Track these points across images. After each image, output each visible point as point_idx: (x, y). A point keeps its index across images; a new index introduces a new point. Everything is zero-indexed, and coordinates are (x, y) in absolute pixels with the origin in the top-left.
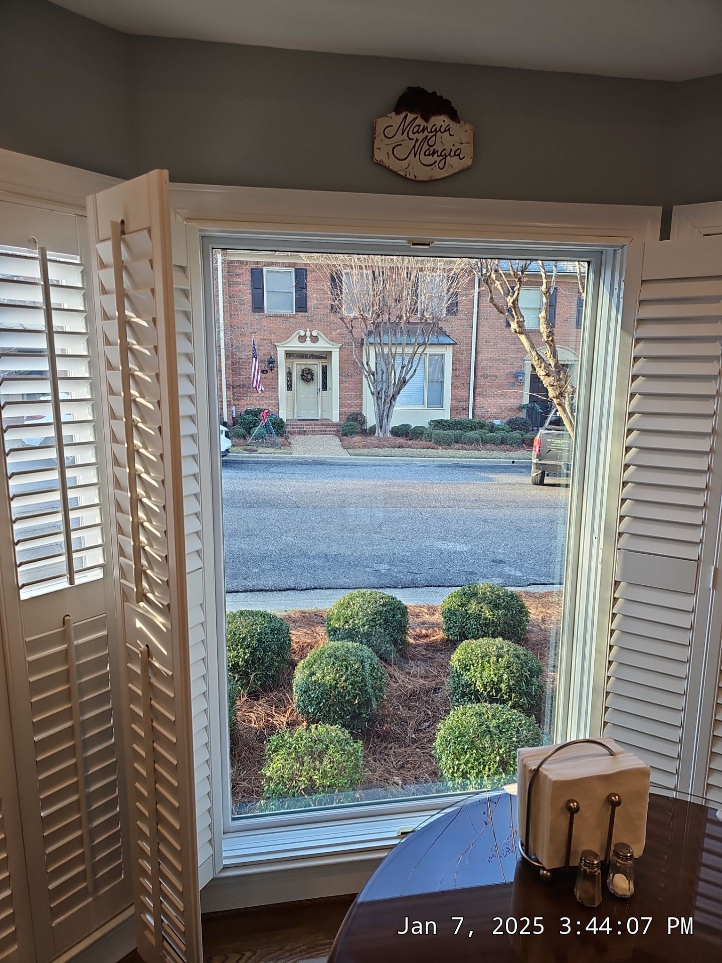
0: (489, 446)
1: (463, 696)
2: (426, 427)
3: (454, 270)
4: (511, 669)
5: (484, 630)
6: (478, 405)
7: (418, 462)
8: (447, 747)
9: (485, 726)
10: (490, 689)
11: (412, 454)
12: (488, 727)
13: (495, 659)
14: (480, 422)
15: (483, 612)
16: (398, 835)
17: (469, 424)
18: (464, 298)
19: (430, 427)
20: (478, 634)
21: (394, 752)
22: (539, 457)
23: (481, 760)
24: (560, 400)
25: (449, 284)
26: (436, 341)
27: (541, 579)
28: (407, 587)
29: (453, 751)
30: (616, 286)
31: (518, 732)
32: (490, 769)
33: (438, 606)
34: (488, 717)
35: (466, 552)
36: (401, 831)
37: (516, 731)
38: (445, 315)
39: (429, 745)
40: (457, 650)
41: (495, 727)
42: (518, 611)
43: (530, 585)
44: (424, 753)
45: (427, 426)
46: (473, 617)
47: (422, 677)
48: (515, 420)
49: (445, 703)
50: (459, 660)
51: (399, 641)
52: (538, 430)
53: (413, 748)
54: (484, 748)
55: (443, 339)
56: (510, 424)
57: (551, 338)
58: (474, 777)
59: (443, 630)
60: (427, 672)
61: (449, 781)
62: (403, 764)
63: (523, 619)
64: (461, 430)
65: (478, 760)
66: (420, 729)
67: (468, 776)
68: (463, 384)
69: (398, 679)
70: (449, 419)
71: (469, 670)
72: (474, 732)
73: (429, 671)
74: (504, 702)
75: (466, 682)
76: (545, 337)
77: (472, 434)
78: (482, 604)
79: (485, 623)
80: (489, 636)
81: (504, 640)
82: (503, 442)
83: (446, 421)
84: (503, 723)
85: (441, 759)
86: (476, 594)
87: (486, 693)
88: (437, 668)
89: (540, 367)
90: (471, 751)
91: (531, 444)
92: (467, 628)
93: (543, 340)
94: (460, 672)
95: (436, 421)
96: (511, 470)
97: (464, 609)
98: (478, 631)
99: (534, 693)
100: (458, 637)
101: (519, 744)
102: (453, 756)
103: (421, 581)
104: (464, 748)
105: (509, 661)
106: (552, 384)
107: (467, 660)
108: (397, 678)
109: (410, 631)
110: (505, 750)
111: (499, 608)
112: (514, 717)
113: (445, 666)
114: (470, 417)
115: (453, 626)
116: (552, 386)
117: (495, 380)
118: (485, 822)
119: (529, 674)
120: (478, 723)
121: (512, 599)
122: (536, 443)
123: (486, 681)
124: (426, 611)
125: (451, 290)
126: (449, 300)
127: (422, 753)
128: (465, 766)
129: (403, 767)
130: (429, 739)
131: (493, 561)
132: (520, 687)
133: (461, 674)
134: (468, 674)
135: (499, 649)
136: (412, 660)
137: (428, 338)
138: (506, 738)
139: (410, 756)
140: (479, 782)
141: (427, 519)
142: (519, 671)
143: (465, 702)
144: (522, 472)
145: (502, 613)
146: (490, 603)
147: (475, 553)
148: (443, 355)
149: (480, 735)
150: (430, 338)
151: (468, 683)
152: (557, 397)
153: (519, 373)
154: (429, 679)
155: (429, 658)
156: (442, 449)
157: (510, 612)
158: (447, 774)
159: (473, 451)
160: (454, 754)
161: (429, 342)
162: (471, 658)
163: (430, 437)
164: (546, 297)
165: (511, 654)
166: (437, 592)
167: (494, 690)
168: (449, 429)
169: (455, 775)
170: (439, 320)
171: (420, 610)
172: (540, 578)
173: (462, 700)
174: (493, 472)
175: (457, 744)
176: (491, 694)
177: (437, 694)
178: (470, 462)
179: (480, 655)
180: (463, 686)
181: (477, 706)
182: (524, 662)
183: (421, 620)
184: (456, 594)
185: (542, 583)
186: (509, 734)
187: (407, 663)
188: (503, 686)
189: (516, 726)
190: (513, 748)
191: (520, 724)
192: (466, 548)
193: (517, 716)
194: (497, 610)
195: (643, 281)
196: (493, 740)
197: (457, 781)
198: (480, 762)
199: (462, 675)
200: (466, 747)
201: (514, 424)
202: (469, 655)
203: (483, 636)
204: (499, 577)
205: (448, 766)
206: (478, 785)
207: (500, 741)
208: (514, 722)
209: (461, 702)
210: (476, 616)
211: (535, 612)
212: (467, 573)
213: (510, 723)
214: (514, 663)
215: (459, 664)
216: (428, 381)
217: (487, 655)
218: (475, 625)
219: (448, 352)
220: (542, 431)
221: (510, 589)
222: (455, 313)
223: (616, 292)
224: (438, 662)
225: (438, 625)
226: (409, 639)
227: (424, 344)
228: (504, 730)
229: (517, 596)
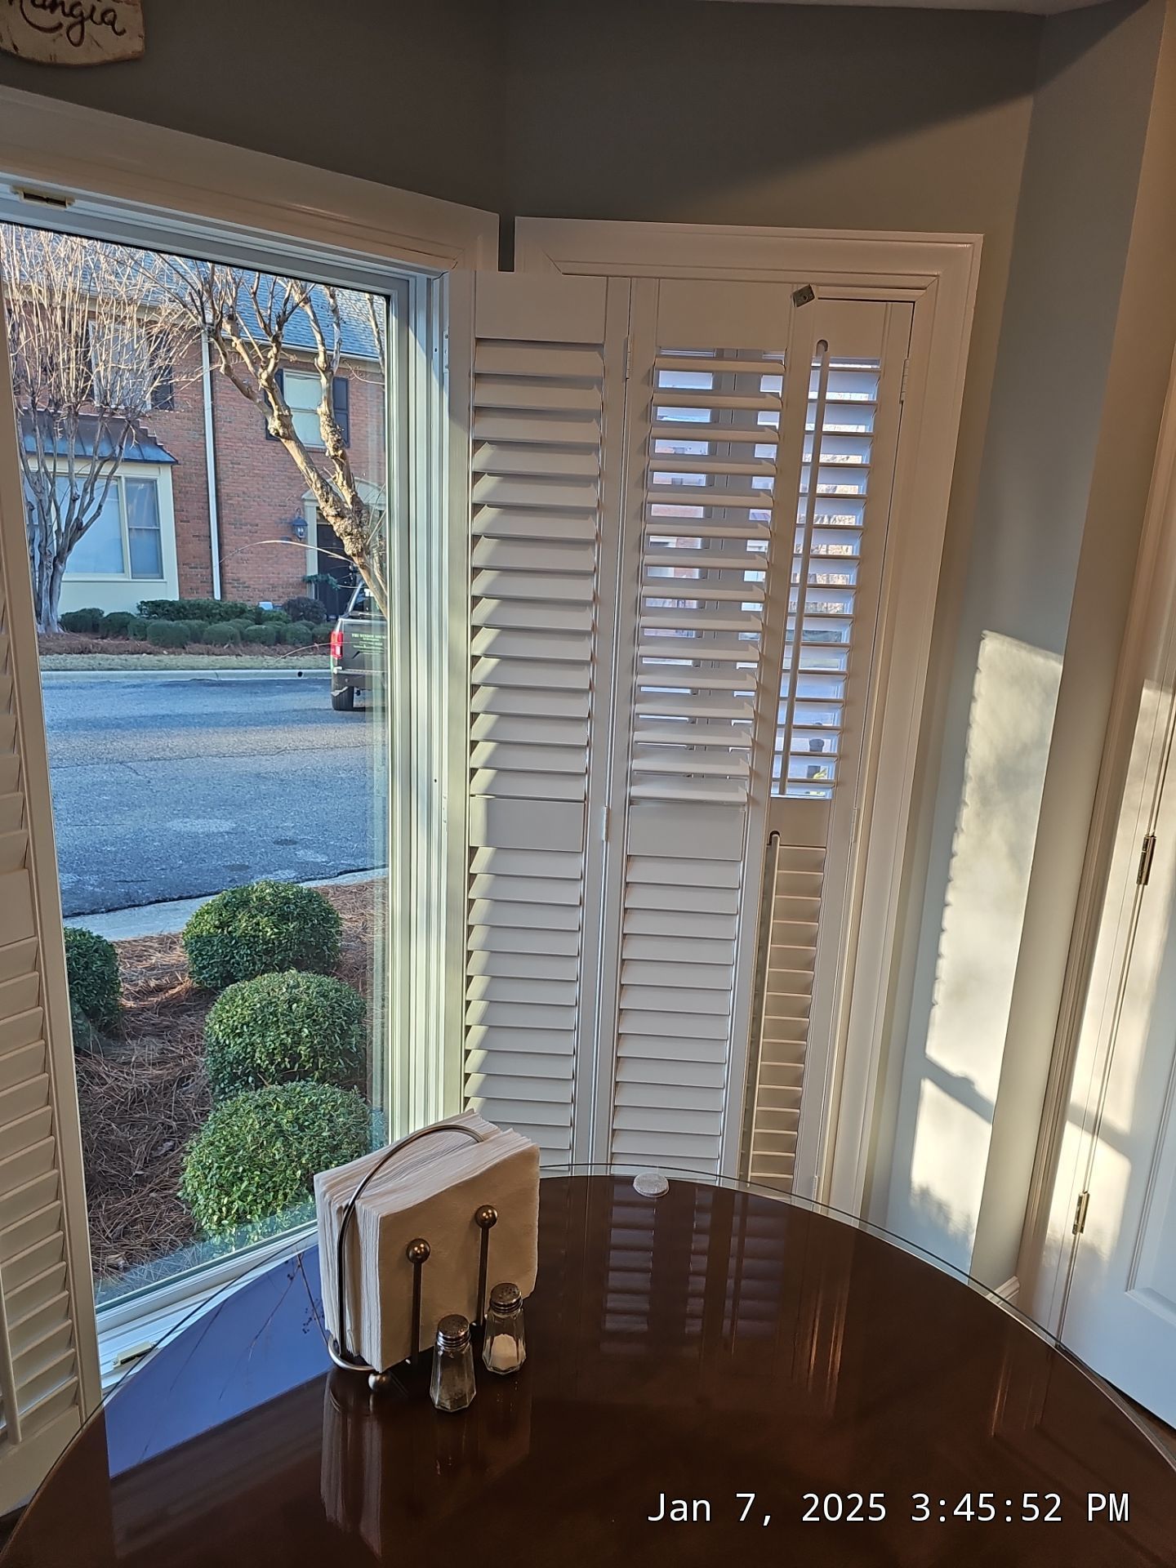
0: (256, 647)
1: (232, 1082)
2: (132, 613)
3: (159, 325)
4: (314, 1017)
5: (264, 961)
6: (229, 575)
7: (124, 680)
8: (206, 1178)
9: (272, 1124)
10: (279, 1060)
11: (110, 665)
12: (278, 1125)
13: (286, 1006)
14: (236, 604)
15: (260, 931)
16: (115, 1368)
17: (217, 609)
18: (184, 379)
19: (141, 614)
20: (254, 970)
21: (106, 1211)
22: (342, 662)
23: (270, 1184)
24: (365, 559)
25: (152, 350)
26: (136, 455)
27: (359, 861)
28: (116, 909)
29: (217, 1183)
30: (436, 345)
31: (330, 1121)
32: (285, 1195)
33: (180, 933)
34: (278, 1109)
35: (228, 833)
36: (120, 1360)
37: (328, 1120)
38: (149, 407)
39: (174, 1180)
40: (216, 1005)
41: (291, 1122)
42: (322, 920)
43: (341, 874)
44: (166, 1197)
45: (134, 611)
46: (244, 941)
47: (154, 1064)
48: (297, 603)
49: (202, 1099)
50: (221, 1021)
51: (102, 1009)
52: (337, 619)
53: (143, 1193)
54: (274, 1163)
55: (150, 453)
56: (289, 610)
57: (340, 452)
58: (259, 1216)
59: (190, 973)
60: (164, 1053)
61: (214, 1235)
62: (125, 1228)
63: (331, 932)
64: (202, 619)
65: (264, 1185)
66: (156, 1157)
67: (249, 1217)
68: (197, 536)
69: (107, 1079)
70: (177, 599)
71: (240, 1035)
72: (254, 1139)
73: (167, 1050)
74: (304, 1075)
75: (237, 1056)
76: (331, 449)
77: (223, 626)
78: (259, 918)
79: (266, 949)
80: (274, 970)
81: (299, 972)
82: (280, 639)
83: (172, 604)
84: (305, 1113)
85: (197, 1201)
86: (245, 903)
87: (273, 1067)
88: (182, 1043)
89: (327, 501)
90: (249, 1174)
91: (325, 641)
92: (233, 963)
93: (327, 454)
94: (224, 1042)
95: (152, 602)
96: (298, 688)
97: (225, 932)
98: (254, 964)
99: (355, 1050)
100: (219, 982)
101: (335, 1140)
102: (217, 1191)
103: (143, 894)
104: (238, 1173)
105: (311, 1005)
106: (348, 530)
107: (235, 1018)
108: (104, 1076)
109: (124, 987)
110: (311, 1155)
111: (289, 920)
112: (323, 1097)
113: (198, 1036)
114: (217, 596)
115: (208, 964)
116: (349, 535)
117: (256, 532)
118: (289, 1276)
119: (345, 1021)
120: (260, 1123)
121: (310, 901)
122: (334, 640)
123: (273, 1046)
124: (156, 945)
125: (158, 362)
126: (155, 379)
127: (162, 1197)
128: (240, 1203)
129: (125, 1232)
130: (173, 1170)
131: (277, 843)
132: (330, 1044)
133: (226, 1045)
134: (238, 1042)
135: (292, 988)
136: (133, 1038)
137: (121, 448)
138: (312, 1136)
139: (139, 1210)
140: (268, 1223)
141: (149, 782)
142: (329, 1018)
143: (238, 1090)
144: (316, 690)
145: (293, 928)
146: (272, 914)
147: (244, 833)
148: (153, 483)
149: (265, 1142)
150: (124, 447)
151: (241, 1058)
152: (359, 555)
153: (296, 521)
154: (168, 1065)
155: (167, 1027)
156: (169, 653)
157: (308, 924)
158: (209, 1224)
159: (227, 657)
160: (219, 1186)
161: (122, 457)
162: (242, 1014)
163: (142, 632)
164: (326, 377)
165: (313, 993)
166: (177, 909)
167: (287, 1059)
168: (180, 619)
169: (225, 1222)
170: (138, 416)
171: (144, 946)
172: (357, 860)
173: (232, 1087)
174: (265, 692)
175: (223, 1169)
176: (283, 1066)
177: (185, 1088)
178: (224, 675)
179: (259, 1005)
180: (231, 1064)
181: (255, 1095)
182: (336, 1002)
183: (146, 964)
184: (210, 907)
185: (361, 867)
186: (317, 1128)
187: (123, 1044)
188: (302, 1050)
189: (327, 1111)
190: (324, 1149)
191: (333, 1106)
192: (226, 826)
193: (328, 1095)
194: (285, 924)
195: (478, 340)
196: (287, 1145)
197: (228, 1231)
198: (269, 1188)
199: (229, 1046)
200: (241, 1169)
201: (295, 609)
202: (239, 1010)
203: (264, 972)
204: (289, 867)
205: (210, 1211)
206: (267, 1228)
207: (300, 1143)
208: (324, 1106)
209: (231, 1091)
210: (249, 940)
211: (351, 916)
212: (232, 868)
213: (317, 1109)
214: (318, 1006)
215: (222, 1028)
216: (130, 529)
217: (272, 1003)
218: (247, 955)
219: (164, 479)
220: (344, 620)
221: (305, 885)
222: (169, 405)
223: (436, 355)
224: (184, 1030)
225: (179, 966)
226: (124, 1001)
227: (113, 458)
228: (307, 1123)
229: (318, 895)
